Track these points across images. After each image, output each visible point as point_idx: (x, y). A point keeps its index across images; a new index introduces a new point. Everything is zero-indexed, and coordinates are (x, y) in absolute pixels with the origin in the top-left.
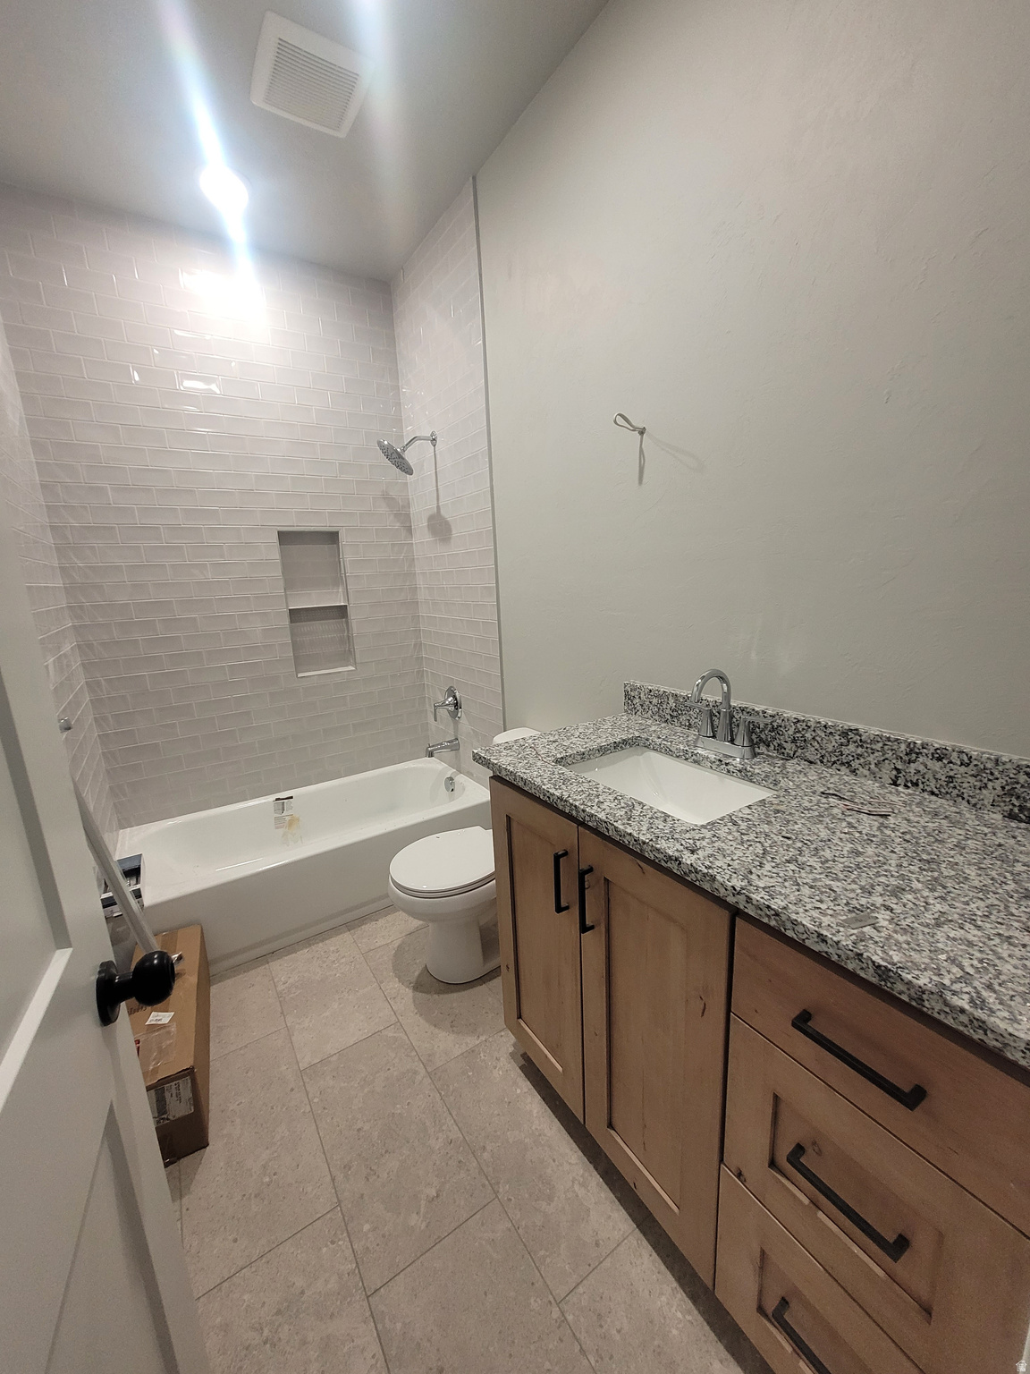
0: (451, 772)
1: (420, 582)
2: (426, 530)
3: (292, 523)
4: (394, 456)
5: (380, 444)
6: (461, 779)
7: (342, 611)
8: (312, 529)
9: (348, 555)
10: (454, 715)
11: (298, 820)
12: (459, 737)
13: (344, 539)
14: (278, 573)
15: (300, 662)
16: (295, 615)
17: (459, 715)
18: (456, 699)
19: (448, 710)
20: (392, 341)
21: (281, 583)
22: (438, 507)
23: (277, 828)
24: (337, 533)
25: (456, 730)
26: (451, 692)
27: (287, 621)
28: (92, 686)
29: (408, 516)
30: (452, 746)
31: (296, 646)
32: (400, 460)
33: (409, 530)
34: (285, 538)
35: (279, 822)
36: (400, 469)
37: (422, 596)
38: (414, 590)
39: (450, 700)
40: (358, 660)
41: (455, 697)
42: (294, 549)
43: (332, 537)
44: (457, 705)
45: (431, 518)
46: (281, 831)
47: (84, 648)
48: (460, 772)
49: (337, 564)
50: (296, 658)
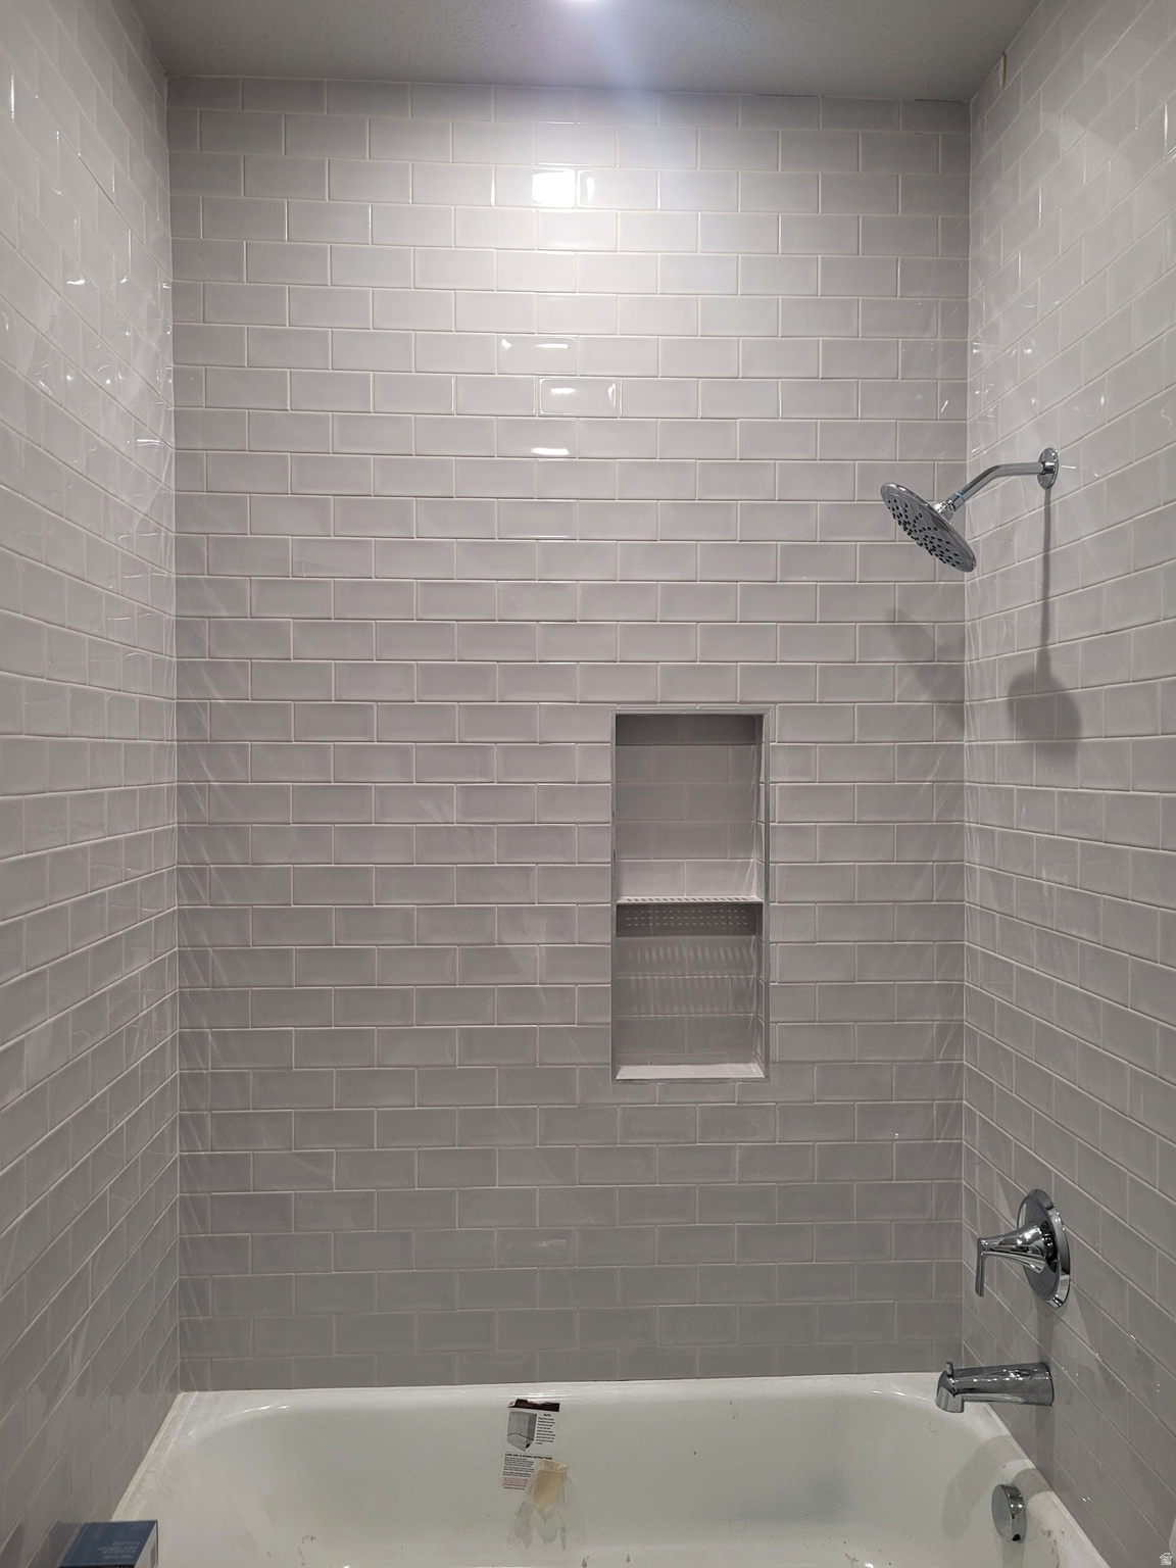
0: (1017, 1465)
1: (974, 855)
2: (1002, 716)
3: (649, 695)
4: (924, 522)
5: (887, 493)
6: (1048, 1510)
7: (749, 917)
8: (698, 709)
9: (781, 774)
10: (1044, 1288)
11: (563, 1476)
12: (1054, 1362)
13: (775, 731)
14: (602, 814)
15: (626, 1041)
16: (630, 919)
17: (1061, 1293)
18: (1052, 1235)
19: (1027, 1270)
20: (959, 236)
21: (607, 841)
22: (1044, 657)
23: (508, 1485)
24: (760, 717)
25: (1046, 1335)
26: (1038, 1208)
27: (604, 936)
28: (189, 1044)
29: (955, 674)
30: (1031, 1390)
31: (622, 995)
32: (938, 534)
33: (956, 712)
34: (631, 728)
35: (516, 1470)
36: (941, 556)
37: (977, 894)
38: (956, 872)
39: (1028, 1235)
40: (775, 1054)
41: (1047, 1228)
42: (651, 755)
43: (747, 728)
44: (1054, 1256)
45: (1019, 685)
46: (517, 1497)
47: (191, 959)
48: (1049, 1477)
49: (750, 794)
50: (619, 1028)
